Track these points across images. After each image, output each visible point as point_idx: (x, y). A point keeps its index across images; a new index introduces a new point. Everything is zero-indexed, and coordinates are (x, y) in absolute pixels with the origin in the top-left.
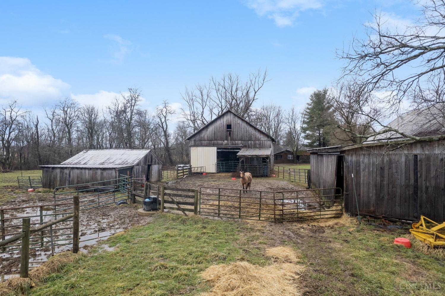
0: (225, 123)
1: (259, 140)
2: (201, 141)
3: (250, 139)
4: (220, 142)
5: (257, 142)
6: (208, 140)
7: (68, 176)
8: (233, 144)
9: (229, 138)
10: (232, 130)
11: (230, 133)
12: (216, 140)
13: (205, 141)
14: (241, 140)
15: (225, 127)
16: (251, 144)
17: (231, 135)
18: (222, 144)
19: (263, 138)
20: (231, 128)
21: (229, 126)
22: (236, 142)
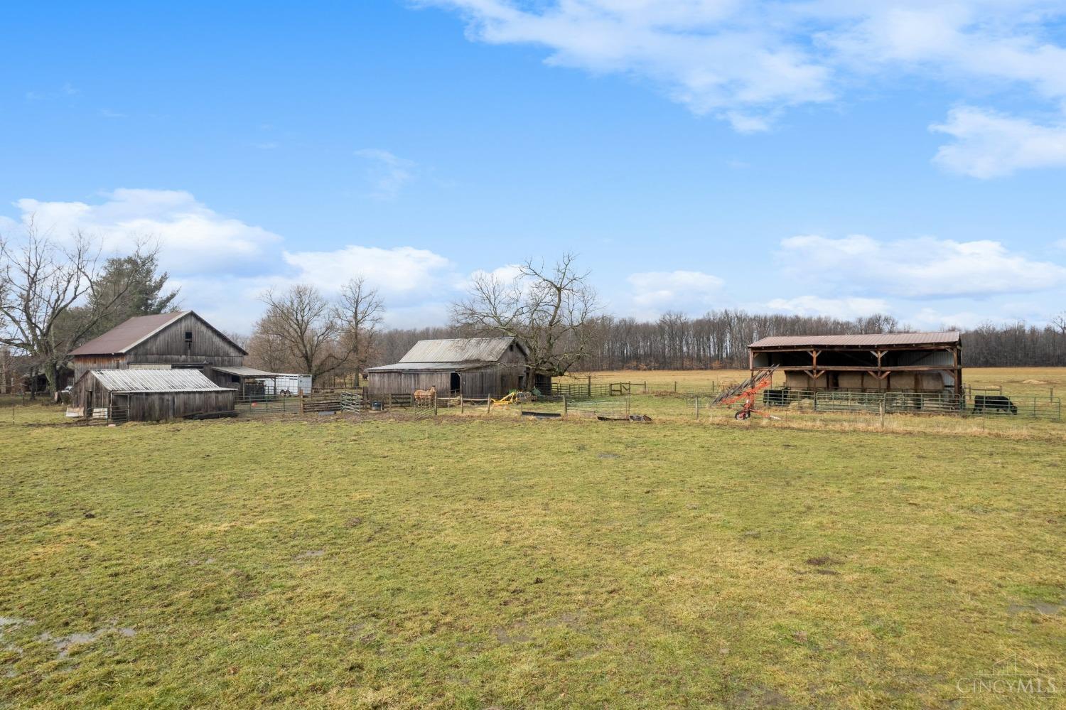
0: (183, 329)
1: (228, 355)
2: (147, 354)
3: (218, 355)
4: (176, 357)
5: (226, 358)
6: (158, 354)
7: (170, 403)
8: (193, 361)
9: (189, 351)
10: (193, 340)
11: (190, 345)
12: (170, 354)
13: (153, 354)
14: (205, 355)
15: (184, 335)
16: (218, 360)
17: (192, 348)
18: (178, 361)
19: (232, 352)
20: (191, 337)
21: (189, 335)
22: (199, 357)
